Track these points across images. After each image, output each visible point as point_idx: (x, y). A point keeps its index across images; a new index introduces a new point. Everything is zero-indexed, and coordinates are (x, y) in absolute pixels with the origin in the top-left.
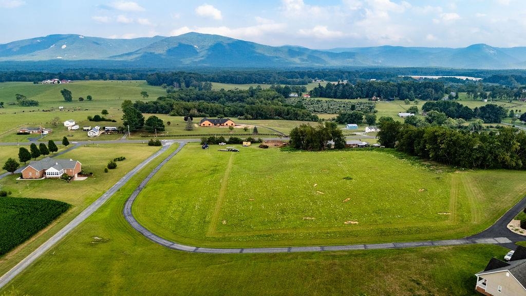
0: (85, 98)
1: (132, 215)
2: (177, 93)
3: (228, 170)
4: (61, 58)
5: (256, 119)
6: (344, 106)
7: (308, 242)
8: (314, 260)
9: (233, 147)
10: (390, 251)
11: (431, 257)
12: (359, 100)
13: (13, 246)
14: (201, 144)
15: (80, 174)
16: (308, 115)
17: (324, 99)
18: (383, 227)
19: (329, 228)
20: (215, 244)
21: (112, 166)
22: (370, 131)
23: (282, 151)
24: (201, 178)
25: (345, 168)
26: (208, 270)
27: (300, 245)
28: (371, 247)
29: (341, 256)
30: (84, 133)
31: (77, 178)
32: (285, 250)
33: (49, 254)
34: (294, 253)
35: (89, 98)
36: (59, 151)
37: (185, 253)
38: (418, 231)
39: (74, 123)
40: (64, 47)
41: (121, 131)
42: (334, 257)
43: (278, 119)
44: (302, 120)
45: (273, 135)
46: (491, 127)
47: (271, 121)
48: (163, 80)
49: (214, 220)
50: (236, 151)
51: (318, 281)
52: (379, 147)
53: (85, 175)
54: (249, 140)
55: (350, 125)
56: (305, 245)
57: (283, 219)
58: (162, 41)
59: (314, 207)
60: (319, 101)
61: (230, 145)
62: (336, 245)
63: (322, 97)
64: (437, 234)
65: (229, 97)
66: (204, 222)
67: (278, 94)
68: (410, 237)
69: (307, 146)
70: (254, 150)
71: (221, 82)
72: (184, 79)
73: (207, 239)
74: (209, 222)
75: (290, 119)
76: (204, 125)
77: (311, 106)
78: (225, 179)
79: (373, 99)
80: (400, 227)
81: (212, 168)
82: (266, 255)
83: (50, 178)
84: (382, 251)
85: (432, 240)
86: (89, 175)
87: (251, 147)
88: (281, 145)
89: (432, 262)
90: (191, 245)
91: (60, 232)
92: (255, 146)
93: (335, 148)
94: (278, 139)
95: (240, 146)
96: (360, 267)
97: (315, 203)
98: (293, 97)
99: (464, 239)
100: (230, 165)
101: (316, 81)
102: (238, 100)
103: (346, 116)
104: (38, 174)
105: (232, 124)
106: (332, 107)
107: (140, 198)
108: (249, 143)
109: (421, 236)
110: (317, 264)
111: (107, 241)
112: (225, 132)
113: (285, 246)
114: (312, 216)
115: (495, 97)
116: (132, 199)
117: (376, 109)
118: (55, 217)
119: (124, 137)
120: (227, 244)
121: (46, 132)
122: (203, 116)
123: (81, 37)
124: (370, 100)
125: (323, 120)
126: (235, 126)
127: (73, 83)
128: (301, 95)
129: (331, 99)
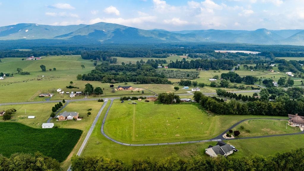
0: (53, 69)
1: (105, 134)
2: (100, 67)
3: (134, 114)
4: (25, 37)
5: (142, 83)
6: (184, 75)
7: (164, 142)
8: (165, 147)
9: (134, 101)
10: (187, 144)
11: (197, 145)
12: (192, 70)
14: (120, 100)
15: (79, 117)
16: (166, 81)
17: (175, 70)
18: (187, 137)
19: (171, 137)
20: (136, 143)
21: (89, 113)
22: (193, 90)
23: (155, 103)
24: (125, 118)
25: (179, 113)
26: (135, 150)
27: (161, 143)
28: (182, 143)
29: (173, 146)
30: (67, 95)
31: (78, 119)
32: (157, 144)
34: (160, 145)
35: (55, 69)
36: (63, 106)
37: (127, 146)
38: (197, 138)
39: (61, 90)
40: (27, 31)
41: (84, 94)
42: (171, 146)
44: (164, 84)
45: (151, 94)
46: (249, 87)
47: (150, 85)
48: (91, 56)
49: (133, 135)
50: (136, 104)
51: (166, 153)
52: (194, 102)
53: (81, 118)
54: (141, 98)
55: (185, 87)
56: (163, 143)
57: (156, 135)
59: (166, 130)
60: (172, 71)
62: (172, 142)
64: (202, 139)
65: (127, 68)
66: (131, 136)
68: (194, 140)
69: (165, 102)
70: (143, 103)
71: (121, 57)
72: (102, 56)
73: (133, 142)
74: (132, 136)
75: (158, 83)
76: (119, 89)
77: (168, 74)
78: (134, 118)
80: (191, 136)
81: (128, 113)
82: (152, 146)
83: (69, 120)
84: (185, 144)
85: (200, 141)
86: (82, 118)
87: (141, 101)
88: (154, 100)
89: (198, 147)
90: (128, 143)
91: (85, 140)
92: (143, 101)
93: (176, 103)
94: (153, 96)
95: (137, 101)
96: (178, 149)
97: (167, 129)
98: (160, 68)
99: (208, 140)
100: (134, 111)
101: (171, 55)
102: (132, 70)
103: (184, 83)
104: (64, 118)
105: (132, 89)
106: (178, 75)
107: (105, 127)
108: (141, 99)
109: (197, 139)
110: (166, 148)
111: (101, 143)
112: (129, 93)
113: (157, 143)
114: (165, 133)
115: (257, 69)
116: (102, 127)
117: (199, 76)
119: (86, 97)
120: (139, 143)
121: (51, 96)
122: (117, 83)
123: (36, 25)
124: (197, 70)
125: (174, 83)
126: (134, 89)
127: (43, 59)
128: (163, 67)
129: (178, 69)
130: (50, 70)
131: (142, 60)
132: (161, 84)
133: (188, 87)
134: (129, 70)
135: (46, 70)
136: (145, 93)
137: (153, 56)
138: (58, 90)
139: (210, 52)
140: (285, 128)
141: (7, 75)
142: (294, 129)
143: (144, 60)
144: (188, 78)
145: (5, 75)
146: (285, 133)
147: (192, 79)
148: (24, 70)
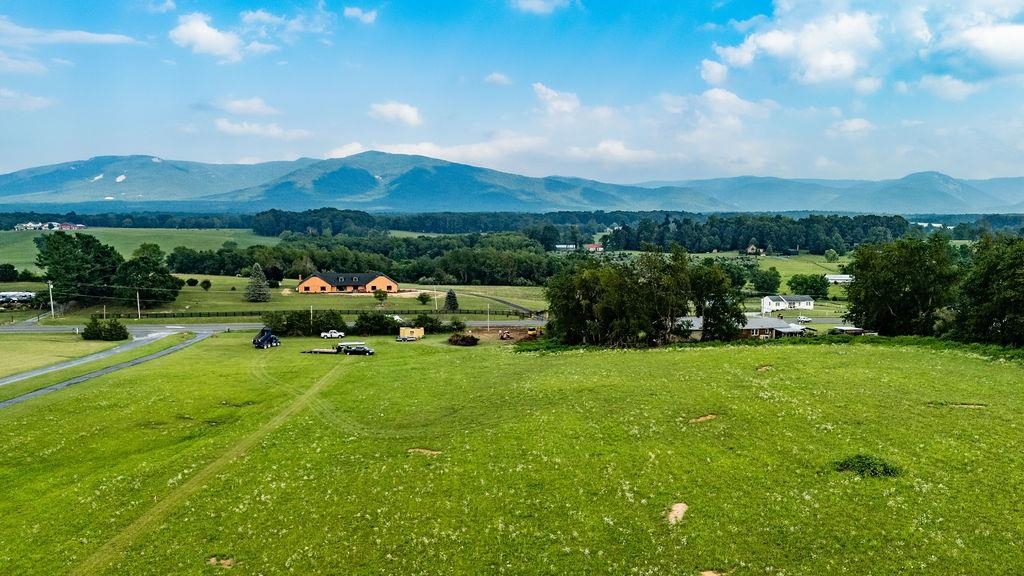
9: (363, 341)
12: (718, 254)
22: (775, 308)
23: (519, 351)
40: (120, 179)
43: (524, 285)
47: (507, 287)
50: (364, 352)
58: (312, 166)
61: (357, 338)
63: (631, 249)
65: (418, 248)
67: (529, 241)
69: (606, 327)
71: (413, 231)
72: (331, 221)
76: (307, 289)
79: (749, 250)
87: (423, 342)
93: (704, 340)
94: (515, 322)
95: (391, 340)
105: (389, 288)
119: (36, 318)
123: (155, 160)
124: (741, 254)
126: (399, 292)
128: (581, 246)
136: (462, 308)
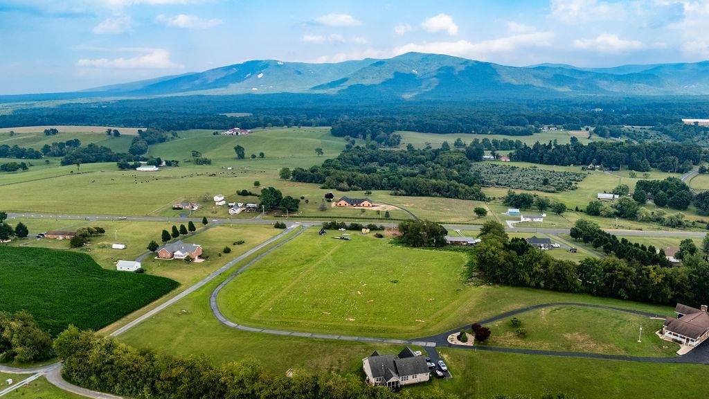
0: (258, 155)
1: (216, 297)
3: (319, 262)
4: (256, 89)
6: (538, 179)
9: (350, 233)
13: (134, 310)
14: (321, 229)
15: (200, 257)
17: (523, 165)
18: (365, 325)
21: (227, 251)
22: (524, 220)
26: (233, 339)
27: (300, 332)
28: (342, 338)
29: (318, 341)
30: (227, 210)
31: (197, 260)
33: (151, 318)
35: (262, 155)
36: (196, 230)
37: (228, 328)
39: (223, 198)
40: (260, 76)
41: (258, 210)
46: (702, 222)
47: (423, 199)
48: (348, 129)
49: (265, 307)
50: (347, 240)
53: (203, 258)
54: (371, 227)
57: (308, 312)
58: (373, 65)
60: (513, 168)
63: (525, 161)
66: (257, 308)
70: (365, 240)
72: (372, 129)
73: (249, 320)
74: (260, 308)
76: (340, 205)
77: (498, 176)
79: (589, 167)
81: (308, 258)
83: (177, 259)
84: (346, 341)
86: (207, 258)
87: (365, 236)
88: (401, 234)
90: (236, 322)
92: (373, 234)
96: (320, 349)
98: (489, 159)
99: (406, 340)
100: (326, 256)
101: (549, 128)
103: (512, 199)
104: (169, 255)
105: (369, 205)
106: (521, 180)
107: (231, 282)
108: (368, 230)
110: (297, 345)
111: (189, 314)
112: (357, 214)
114: (329, 312)
116: (225, 282)
117: (579, 184)
118: (166, 292)
119: (259, 216)
121: (196, 208)
122: (355, 190)
123: (279, 63)
124: (583, 169)
125: (494, 199)
126: (373, 206)
127: (252, 134)
128: (498, 157)
129: (533, 165)
130: (254, 156)
131: (459, 140)
132: (458, 198)
133: (518, 210)
134: (408, 163)
135: (245, 156)
136: (392, 216)
137: (495, 130)
138: (216, 198)
139: (665, 122)
140: (636, 341)
141: (169, 164)
142: (661, 347)
143: (463, 141)
144: (544, 188)
145: (164, 163)
146: (623, 353)
147: (553, 192)
148: (205, 156)
